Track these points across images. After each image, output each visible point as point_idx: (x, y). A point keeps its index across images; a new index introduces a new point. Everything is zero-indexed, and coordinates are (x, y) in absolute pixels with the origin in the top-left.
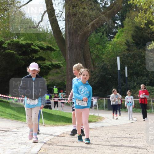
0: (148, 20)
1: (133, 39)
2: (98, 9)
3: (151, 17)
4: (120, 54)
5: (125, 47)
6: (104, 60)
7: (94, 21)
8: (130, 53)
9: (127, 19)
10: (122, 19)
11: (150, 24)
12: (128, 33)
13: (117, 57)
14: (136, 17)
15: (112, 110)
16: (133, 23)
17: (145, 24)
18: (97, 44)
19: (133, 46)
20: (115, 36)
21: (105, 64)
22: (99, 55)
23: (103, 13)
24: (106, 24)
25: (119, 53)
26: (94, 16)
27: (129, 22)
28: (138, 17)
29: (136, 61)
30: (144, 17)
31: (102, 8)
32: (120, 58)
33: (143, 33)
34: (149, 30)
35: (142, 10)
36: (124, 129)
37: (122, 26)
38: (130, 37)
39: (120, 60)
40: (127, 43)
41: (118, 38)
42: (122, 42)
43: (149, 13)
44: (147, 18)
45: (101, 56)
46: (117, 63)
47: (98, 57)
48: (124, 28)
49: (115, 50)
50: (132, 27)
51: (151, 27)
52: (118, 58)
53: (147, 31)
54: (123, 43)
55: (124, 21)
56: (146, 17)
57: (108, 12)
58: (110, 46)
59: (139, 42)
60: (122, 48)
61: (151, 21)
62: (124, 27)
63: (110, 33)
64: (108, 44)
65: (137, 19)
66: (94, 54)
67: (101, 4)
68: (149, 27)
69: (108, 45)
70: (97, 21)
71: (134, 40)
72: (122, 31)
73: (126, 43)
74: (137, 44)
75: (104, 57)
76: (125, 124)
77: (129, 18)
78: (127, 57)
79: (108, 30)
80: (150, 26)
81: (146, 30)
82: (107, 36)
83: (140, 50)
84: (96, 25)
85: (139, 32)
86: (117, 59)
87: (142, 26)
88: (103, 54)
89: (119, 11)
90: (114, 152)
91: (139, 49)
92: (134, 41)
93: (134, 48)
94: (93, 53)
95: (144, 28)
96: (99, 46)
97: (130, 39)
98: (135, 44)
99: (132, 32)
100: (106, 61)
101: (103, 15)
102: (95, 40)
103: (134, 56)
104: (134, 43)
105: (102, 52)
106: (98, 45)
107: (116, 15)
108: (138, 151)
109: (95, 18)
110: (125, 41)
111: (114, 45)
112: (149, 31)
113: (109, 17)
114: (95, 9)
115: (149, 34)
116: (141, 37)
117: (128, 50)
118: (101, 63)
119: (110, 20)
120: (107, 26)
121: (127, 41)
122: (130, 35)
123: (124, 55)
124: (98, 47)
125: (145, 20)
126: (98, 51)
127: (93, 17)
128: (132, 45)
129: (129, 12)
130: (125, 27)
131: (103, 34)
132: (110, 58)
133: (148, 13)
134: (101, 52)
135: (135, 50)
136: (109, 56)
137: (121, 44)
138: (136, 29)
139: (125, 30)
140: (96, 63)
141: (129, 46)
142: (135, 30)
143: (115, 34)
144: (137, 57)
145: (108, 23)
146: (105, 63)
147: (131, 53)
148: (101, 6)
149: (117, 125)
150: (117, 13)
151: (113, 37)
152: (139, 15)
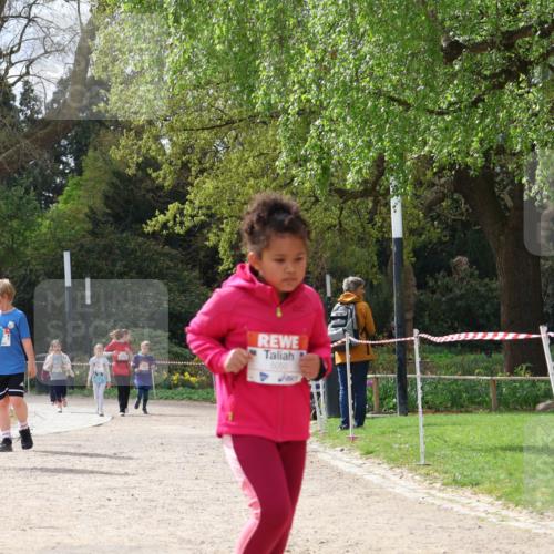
0: (144, 156)
1: (105, 204)
2: (13, 126)
3: (153, 147)
4: (73, 244)
5: (85, 226)
6: (29, 259)
7: (4, 155)
8: (98, 241)
9: (90, 153)
10: (79, 154)
11: (150, 166)
12: (94, 187)
13: (63, 251)
14: (114, 147)
15: (47, 393)
16: (108, 161)
17: (138, 164)
18: (11, 217)
19: (106, 222)
20: (60, 198)
21: (31, 271)
22: (15, 246)
24: (36, 164)
25: (70, 241)
26: (3, 143)
27: (96, 159)
28: (118, 148)
29: (114, 262)
30: (136, 147)
31: (23, 121)
32: (72, 255)
33: (132, 190)
34: (149, 182)
35: (131, 130)
36: (78, 443)
37: (79, 170)
38: (98, 201)
39: (72, 260)
40: (92, 216)
41: (66, 202)
42: (79, 211)
43: (149, 137)
44: (144, 150)
45: (22, 249)
47: (14, 253)
48: (84, 177)
49: (60, 235)
50: (106, 172)
51: (154, 175)
52: (67, 256)
53: (143, 185)
54: (81, 216)
55: (84, 157)
56: (140, 148)
57: (41, 133)
58: (45, 224)
59: (122, 214)
60: (77, 228)
61: (153, 158)
62: (84, 173)
63: (48, 189)
64: (38, 217)
65: (116, 154)
66: (3, 243)
67: (21, 110)
68: (149, 175)
69: (40, 220)
70: (11, 156)
71: (108, 207)
72: (78, 185)
73: (88, 216)
74: (117, 219)
75: (29, 251)
76: (81, 430)
77: (96, 149)
78: (89, 251)
79: (40, 180)
80: (150, 171)
81: (142, 181)
82: (39, 196)
83: (125, 235)
84: (6, 166)
85: (122, 187)
86: (62, 257)
87: (130, 172)
88: (27, 245)
89: (70, 132)
90: (47, 504)
91: (123, 231)
92: (108, 211)
93: (110, 229)
95: (135, 175)
96: (15, 223)
97: (99, 204)
98: (113, 217)
99: (104, 187)
100: (34, 262)
101: (27, 141)
102: (4, 207)
103: (108, 249)
104: (108, 214)
105: (25, 238)
106: (11, 220)
107: (64, 142)
108: (109, 500)
109: (6, 149)
110: (87, 210)
111: (58, 221)
113: (42, 146)
114: (4, 126)
115: (148, 191)
116: (128, 202)
117: (93, 233)
118: (21, 267)
119: (46, 156)
120: (37, 171)
121: (90, 208)
122: (100, 195)
123: (82, 246)
124: (11, 226)
125: (136, 156)
126: (13, 236)
128: (103, 220)
129: (98, 135)
130: (87, 174)
131: (27, 192)
132: (45, 254)
133: (145, 136)
134: (21, 238)
135: (112, 235)
136: (43, 251)
137: (75, 217)
138: (115, 180)
139: (86, 181)
141: (96, 222)
142: (113, 183)
143: (59, 190)
144: (117, 251)
145: (40, 162)
146: (31, 267)
147: (102, 242)
148: (22, 117)
149: (58, 433)
150: (66, 138)
151: (52, 201)
152: (123, 142)
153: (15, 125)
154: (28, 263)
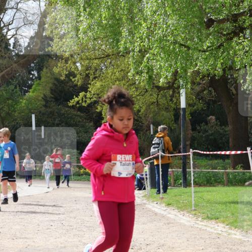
0: (69, 71)
1: (51, 93)
2: (9, 58)
3: (73, 67)
4: (36, 111)
5: (42, 103)
6: (16, 118)
7: (5, 71)
8: (47, 109)
9: (45, 70)
10: (39, 70)
11: (72, 76)
12: (46, 85)
13: (32, 114)
14: (55, 67)
16: (52, 74)
17: (66, 75)
18: (8, 99)
19: (51, 101)
20: (30, 90)
21: (17, 123)
22: (10, 112)
23: (15, 63)
24: (20, 75)
25: (34, 109)
26: (5, 65)
27: (47, 73)
28: (57, 67)
29: (55, 119)
30: (65, 67)
31: (14, 56)
32: (35, 116)
33: (63, 86)
35: (63, 59)
36: (38, 200)
37: (39, 78)
38: (48, 91)
39: (35, 118)
40: (45, 98)
41: (33, 92)
42: (39, 96)
43: (71, 63)
44: (69, 69)
45: (13, 113)
46: (31, 122)
47: (9, 115)
48: (41, 81)
49: (30, 107)
50: (51, 78)
51: (73, 80)
52: (33, 116)
53: (68, 84)
54: (40, 98)
55: (42, 72)
56: (67, 67)
57: (22, 61)
58: (23, 102)
59: (59, 98)
60: (38, 104)
61: (73, 72)
62: (42, 79)
63: (25, 86)
64: (21, 99)
65: (56, 70)
66: (5, 111)
67: (13, 51)
68: (71, 80)
69: (21, 100)
70: (8, 71)
71: (53, 94)
72: (39, 84)
73: (43, 98)
75: (16, 114)
76: (39, 194)
77: (47, 68)
78: (43, 114)
79: (21, 82)
80: (71, 78)
81: (67, 82)
82: (21, 89)
83: (60, 107)
84: (6, 76)
85: (58, 85)
86: (31, 117)
87: (62, 78)
88: (15, 111)
89: (35, 60)
90: (24, 227)
91: (59, 105)
92: (52, 96)
93: (53, 104)
94: (3, 110)
95: (65, 80)
96: (10, 102)
97: (48, 93)
98: (55, 98)
99: (51, 85)
100: (19, 119)
101: (16, 65)
102: (5, 94)
103: (52, 113)
104: (52, 98)
105: (15, 109)
107: (32, 65)
108: (52, 226)
109: (6, 68)
110: (42, 96)
111: (30, 101)
112: (70, 83)
113: (23, 67)
114: (5, 58)
115: (71, 87)
116: (61, 92)
117: (45, 106)
118: (13, 121)
119: (24, 71)
120: (20, 78)
121: (44, 95)
122: (49, 89)
123: (40, 112)
124: (8, 103)
125: (65, 71)
126: (9, 107)
127: (3, 67)
128: (50, 100)
129: (48, 61)
131: (16, 87)
132: (23, 115)
133: (69, 62)
134: (13, 108)
135: (54, 107)
136: (23, 114)
137: (37, 99)
138: (55, 82)
139: (43, 82)
140: (6, 122)
141: (46, 101)
142: (54, 84)
143: (30, 87)
144: (56, 114)
145: (21, 74)
147: (49, 110)
148: (14, 54)
149: (29, 196)
150: (33, 63)
151: (27, 91)
152: (59, 65)
153: (10, 57)
154: (16, 120)
